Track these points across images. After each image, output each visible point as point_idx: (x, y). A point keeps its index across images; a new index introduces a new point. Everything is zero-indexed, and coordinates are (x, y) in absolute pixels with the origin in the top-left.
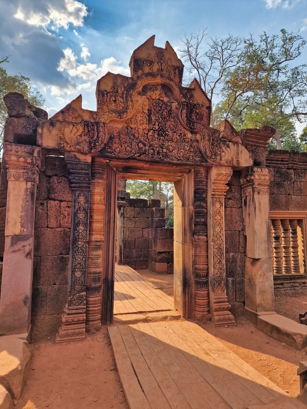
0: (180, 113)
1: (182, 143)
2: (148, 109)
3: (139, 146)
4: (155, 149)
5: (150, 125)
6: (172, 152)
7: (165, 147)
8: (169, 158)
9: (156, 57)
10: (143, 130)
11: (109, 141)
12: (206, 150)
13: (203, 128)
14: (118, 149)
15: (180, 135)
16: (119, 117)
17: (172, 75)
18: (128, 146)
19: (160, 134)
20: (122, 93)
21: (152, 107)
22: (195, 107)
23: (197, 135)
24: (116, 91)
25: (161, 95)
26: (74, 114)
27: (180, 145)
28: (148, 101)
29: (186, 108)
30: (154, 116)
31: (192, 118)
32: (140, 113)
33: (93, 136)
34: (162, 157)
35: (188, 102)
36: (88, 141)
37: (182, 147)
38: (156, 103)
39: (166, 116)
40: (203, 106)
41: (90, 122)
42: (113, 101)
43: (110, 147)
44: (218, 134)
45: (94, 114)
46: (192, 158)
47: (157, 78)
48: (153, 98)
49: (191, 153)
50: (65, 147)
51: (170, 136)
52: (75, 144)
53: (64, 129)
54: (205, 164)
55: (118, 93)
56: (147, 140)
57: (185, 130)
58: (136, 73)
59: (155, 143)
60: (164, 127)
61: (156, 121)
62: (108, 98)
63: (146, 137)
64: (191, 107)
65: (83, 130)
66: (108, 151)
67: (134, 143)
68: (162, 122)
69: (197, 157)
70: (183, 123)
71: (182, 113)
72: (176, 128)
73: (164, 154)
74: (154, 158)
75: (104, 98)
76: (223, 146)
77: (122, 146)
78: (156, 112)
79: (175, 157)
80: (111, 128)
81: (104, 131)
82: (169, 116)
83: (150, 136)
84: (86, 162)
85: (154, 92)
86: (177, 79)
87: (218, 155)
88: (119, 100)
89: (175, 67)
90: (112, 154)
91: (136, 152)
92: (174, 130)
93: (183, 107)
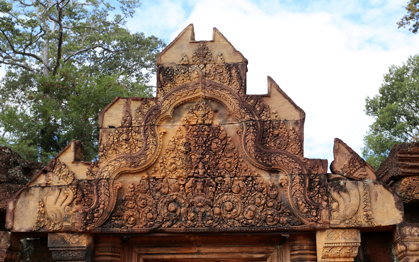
0: (243, 140)
1: (251, 194)
2: (184, 144)
3: (169, 209)
4: (197, 211)
5: (189, 170)
6: (232, 213)
7: (218, 205)
8: (227, 223)
9: (195, 56)
10: (176, 181)
11: (118, 207)
12: (298, 201)
13: (288, 162)
14: (132, 219)
15: (245, 179)
16: (133, 166)
17: (225, 79)
18: (150, 211)
19: (207, 182)
20: (138, 125)
21: (191, 139)
22: (271, 125)
23: (280, 174)
24: (128, 125)
25: (206, 116)
26: (62, 171)
27: (247, 197)
28: (185, 129)
29: (254, 130)
30: (196, 153)
31: (267, 145)
32: (171, 152)
33: (91, 203)
34: (212, 223)
35: (257, 119)
36: (82, 211)
37: (250, 202)
38: (198, 130)
39: (218, 149)
40: (287, 121)
41: (86, 181)
42: (124, 141)
43: (119, 216)
44: (321, 167)
45: (93, 167)
46: (271, 220)
47: (197, 90)
48: (193, 123)
49: (270, 209)
50: (47, 226)
51: (226, 183)
52: (62, 220)
53: (46, 198)
54: (299, 228)
55: (132, 127)
56: (184, 197)
57: (254, 169)
58: (162, 89)
59: (199, 199)
60: (214, 169)
61: (200, 162)
62: (115, 138)
63: (183, 190)
64: (263, 127)
65: (74, 195)
66: (115, 223)
67: (161, 205)
68: (210, 161)
69: (283, 215)
70: (250, 158)
71: (246, 141)
72: (236, 169)
73: (216, 216)
74: (196, 226)
75: (110, 138)
76: (334, 190)
77: (140, 213)
78: (198, 146)
79: (238, 221)
80: (120, 185)
81: (108, 192)
82: (223, 149)
83: (189, 188)
84: (80, 247)
85: (195, 113)
86: (235, 84)
87: (324, 208)
88: (135, 137)
89: (230, 65)
90: (123, 228)
91: (165, 220)
92: (234, 172)
93: (248, 130)
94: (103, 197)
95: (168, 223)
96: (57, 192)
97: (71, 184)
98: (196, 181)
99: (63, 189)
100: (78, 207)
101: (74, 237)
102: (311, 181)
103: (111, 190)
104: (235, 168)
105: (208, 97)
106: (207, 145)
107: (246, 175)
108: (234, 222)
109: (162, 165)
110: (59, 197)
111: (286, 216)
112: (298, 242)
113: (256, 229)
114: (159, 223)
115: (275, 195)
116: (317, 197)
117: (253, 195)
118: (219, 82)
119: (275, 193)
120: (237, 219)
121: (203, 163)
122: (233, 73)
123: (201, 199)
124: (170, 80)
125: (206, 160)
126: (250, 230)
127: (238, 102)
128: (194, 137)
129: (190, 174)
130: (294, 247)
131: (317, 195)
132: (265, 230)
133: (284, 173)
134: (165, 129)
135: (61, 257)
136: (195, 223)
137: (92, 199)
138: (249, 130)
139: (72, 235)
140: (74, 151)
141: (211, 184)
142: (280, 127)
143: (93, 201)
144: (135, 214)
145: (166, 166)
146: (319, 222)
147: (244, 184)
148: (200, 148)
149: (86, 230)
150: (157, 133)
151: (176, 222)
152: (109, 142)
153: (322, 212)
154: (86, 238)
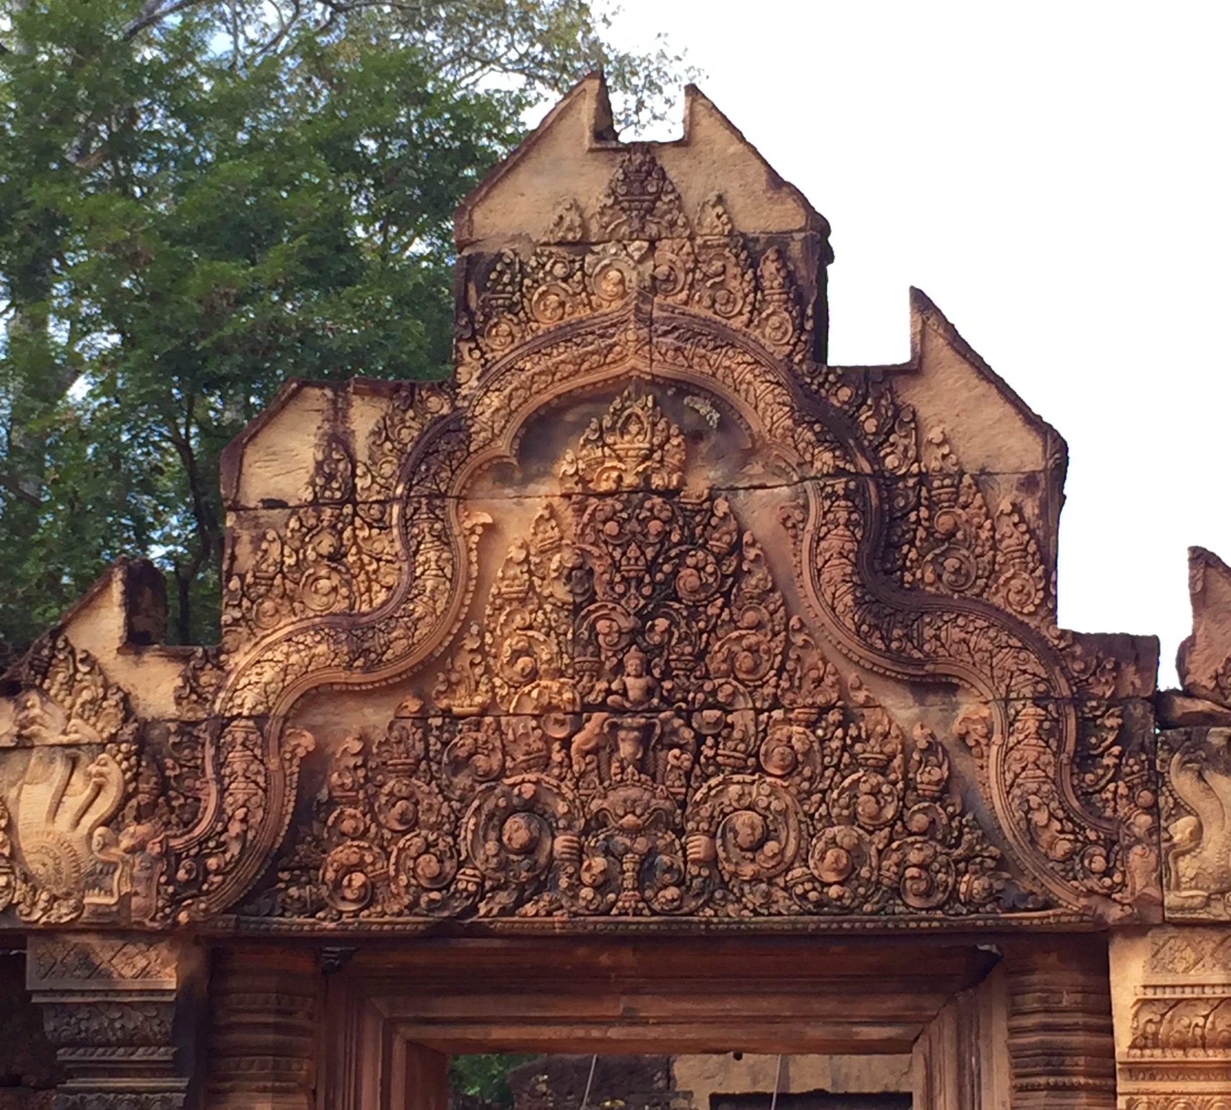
0: (805, 555)
1: (837, 778)
2: (565, 572)
3: (505, 839)
4: (621, 848)
5: (585, 679)
6: (760, 857)
7: (704, 826)
8: (739, 900)
9: (611, 207)
10: (534, 723)
11: (303, 829)
12: (1030, 808)
13: (990, 647)
14: (358, 879)
15: (813, 718)
16: (359, 663)
17: (735, 303)
18: (428, 847)
19: (658, 731)
20: (381, 497)
21: (596, 551)
22: (924, 493)
23: (960, 698)
24: (338, 495)
25: (657, 456)
26: (78, 686)
27: (823, 792)
28: (570, 512)
29: (850, 513)
30: (614, 609)
31: (908, 577)
32: (515, 604)
33: (195, 815)
34: (681, 898)
35: (867, 469)
36: (157, 849)
37: (835, 811)
38: (625, 515)
39: (703, 595)
40: (990, 474)
41: (173, 727)
42: (325, 562)
43: (305, 869)
44: (1132, 669)
45: (202, 669)
46: (923, 886)
47: (618, 348)
48: (604, 486)
49: (916, 842)
50: (21, 907)
51: (737, 734)
52: (82, 885)
53: (19, 795)
54: (1036, 922)
55: (355, 504)
56: (565, 790)
57: (852, 677)
58: (478, 347)
59: (625, 801)
60: (688, 678)
61: (630, 645)
62: (287, 551)
63: (561, 764)
64: (891, 499)
65: (127, 783)
66: (291, 897)
67: (473, 821)
68: (674, 642)
69: (971, 868)
70: (834, 629)
71: (820, 561)
72: (779, 675)
73: (694, 870)
74: (614, 911)
75: (266, 551)
76: (1183, 764)
77: (388, 856)
78: (624, 579)
79: (785, 889)
80: (308, 741)
81: (262, 768)
82: (726, 595)
83: (588, 753)
84: (152, 992)
85: (609, 446)
86: (774, 321)
87: (1138, 841)
88: (365, 547)
89: (756, 240)
90: (321, 914)
91: (488, 884)
92: (768, 690)
93: (825, 514)
94: (239, 789)
95: (503, 898)
96: (59, 769)
97: (113, 738)
98: (615, 727)
99: (84, 758)
100: (143, 829)
101: (130, 949)
102: (1086, 726)
103: (273, 763)
104: (772, 672)
105: (665, 378)
106: (659, 577)
107: (820, 700)
108: (767, 895)
109: (478, 659)
110: (68, 792)
111: (982, 871)
112: (1035, 978)
113: (857, 925)
114: (467, 898)
115: (938, 783)
116: (1109, 795)
117: (846, 783)
118: (710, 313)
119: (936, 774)
120: (780, 881)
121: (641, 650)
122: (766, 274)
123: (635, 801)
124: (511, 308)
125: (657, 639)
126: (835, 926)
127: (787, 399)
128: (605, 542)
129: (591, 698)
130: (1019, 998)
131: (1111, 786)
132: (896, 927)
133: (976, 693)
134: (489, 510)
135: (80, 1031)
136: (612, 896)
137: (198, 800)
138: (830, 516)
139: (120, 943)
140: (125, 604)
141: (675, 739)
142: (962, 499)
143: (203, 804)
144: (369, 859)
145: (491, 661)
146: (1117, 896)
147: (812, 738)
148: (633, 591)
149: (176, 923)
150: (456, 530)
151: (533, 894)
152: (264, 566)
153: (1131, 856)
154: (174, 956)
